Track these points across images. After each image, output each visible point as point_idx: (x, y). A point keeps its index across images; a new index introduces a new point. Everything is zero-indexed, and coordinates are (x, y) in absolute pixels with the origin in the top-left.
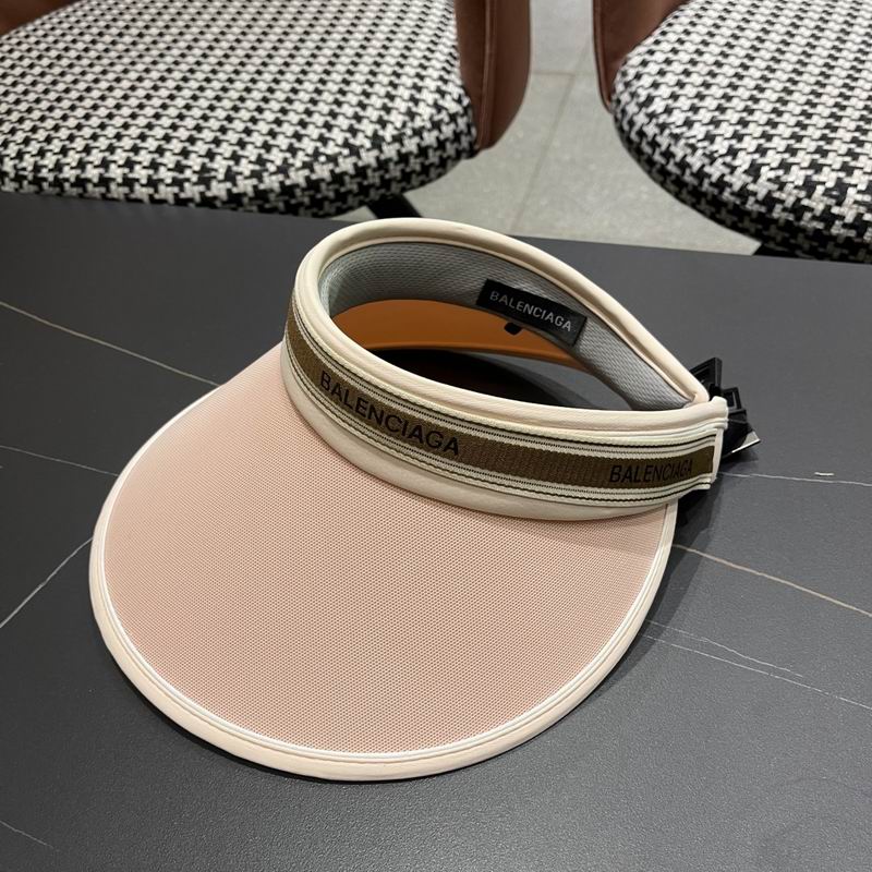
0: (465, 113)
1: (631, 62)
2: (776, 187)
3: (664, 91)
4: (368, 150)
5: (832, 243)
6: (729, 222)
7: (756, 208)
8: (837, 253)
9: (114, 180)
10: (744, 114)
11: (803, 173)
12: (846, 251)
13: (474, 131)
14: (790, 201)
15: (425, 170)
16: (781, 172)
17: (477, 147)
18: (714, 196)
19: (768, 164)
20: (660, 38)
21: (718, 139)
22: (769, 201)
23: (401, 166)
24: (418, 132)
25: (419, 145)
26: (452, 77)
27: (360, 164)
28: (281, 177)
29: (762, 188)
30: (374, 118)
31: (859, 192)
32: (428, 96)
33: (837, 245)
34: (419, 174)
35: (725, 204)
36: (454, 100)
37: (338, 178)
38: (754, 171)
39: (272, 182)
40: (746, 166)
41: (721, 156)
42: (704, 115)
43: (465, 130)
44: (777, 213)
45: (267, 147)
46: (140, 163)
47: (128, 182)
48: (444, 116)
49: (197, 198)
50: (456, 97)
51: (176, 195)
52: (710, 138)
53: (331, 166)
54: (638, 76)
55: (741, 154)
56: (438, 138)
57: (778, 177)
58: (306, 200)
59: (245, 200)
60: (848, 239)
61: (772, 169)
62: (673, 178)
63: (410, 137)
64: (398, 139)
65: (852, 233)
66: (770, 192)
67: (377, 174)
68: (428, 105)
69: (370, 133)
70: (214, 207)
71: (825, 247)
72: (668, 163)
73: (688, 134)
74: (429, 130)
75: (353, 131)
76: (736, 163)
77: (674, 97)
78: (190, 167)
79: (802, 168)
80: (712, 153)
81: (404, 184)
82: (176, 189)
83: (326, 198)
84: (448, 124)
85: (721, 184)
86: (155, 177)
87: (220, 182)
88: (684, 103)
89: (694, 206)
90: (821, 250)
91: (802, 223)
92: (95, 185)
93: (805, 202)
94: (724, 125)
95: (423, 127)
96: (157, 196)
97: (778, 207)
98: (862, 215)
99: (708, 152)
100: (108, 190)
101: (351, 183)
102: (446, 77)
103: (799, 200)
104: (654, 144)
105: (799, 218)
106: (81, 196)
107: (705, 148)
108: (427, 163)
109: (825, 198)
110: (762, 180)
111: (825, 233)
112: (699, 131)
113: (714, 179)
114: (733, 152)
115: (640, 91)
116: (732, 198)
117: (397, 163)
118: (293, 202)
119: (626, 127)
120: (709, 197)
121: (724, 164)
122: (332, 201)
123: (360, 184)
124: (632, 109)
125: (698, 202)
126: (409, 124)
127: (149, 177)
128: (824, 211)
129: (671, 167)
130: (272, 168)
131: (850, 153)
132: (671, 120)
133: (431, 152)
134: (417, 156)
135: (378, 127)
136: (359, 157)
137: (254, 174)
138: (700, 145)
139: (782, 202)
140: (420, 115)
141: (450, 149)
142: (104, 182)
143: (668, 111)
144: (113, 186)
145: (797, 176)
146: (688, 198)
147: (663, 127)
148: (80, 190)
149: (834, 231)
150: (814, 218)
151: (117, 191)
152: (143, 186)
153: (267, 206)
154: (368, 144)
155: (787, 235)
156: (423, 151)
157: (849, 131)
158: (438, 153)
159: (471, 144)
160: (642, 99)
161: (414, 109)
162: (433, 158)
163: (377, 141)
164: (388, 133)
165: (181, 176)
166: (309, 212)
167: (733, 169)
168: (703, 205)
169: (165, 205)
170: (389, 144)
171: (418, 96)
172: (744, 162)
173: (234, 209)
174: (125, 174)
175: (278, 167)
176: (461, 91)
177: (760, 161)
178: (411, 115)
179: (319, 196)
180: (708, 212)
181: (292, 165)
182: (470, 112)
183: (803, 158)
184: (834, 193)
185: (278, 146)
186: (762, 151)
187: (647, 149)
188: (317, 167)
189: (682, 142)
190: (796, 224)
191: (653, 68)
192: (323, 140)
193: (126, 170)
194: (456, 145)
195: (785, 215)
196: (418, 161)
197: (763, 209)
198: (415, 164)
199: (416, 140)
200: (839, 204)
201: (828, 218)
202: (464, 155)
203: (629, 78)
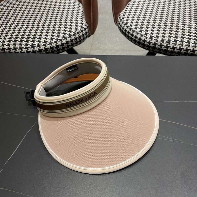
0: (87, 28)
1: (121, 15)
2: (156, 41)
3: (129, 21)
4: (68, 38)
5: (168, 52)
6: (146, 48)
7: (152, 45)
8: (169, 54)
9: (11, 48)
10: (147, 26)
11: (161, 38)
12: (171, 53)
13: (89, 31)
14: (159, 44)
15: (80, 41)
16: (157, 38)
17: (90, 35)
18: (143, 43)
19: (154, 36)
20: (126, 9)
21: (143, 31)
22: (155, 44)
23: (76, 41)
24: (78, 33)
25: (79, 36)
26: (84, 20)
27: (67, 41)
28: (50, 45)
29: (153, 41)
30: (69, 30)
31: (173, 41)
32: (79, 25)
33: (169, 52)
34: (79, 42)
35: (146, 45)
36: (85, 25)
37: (62, 44)
38: (151, 38)
39: (48, 46)
40: (149, 37)
41: (144, 35)
42: (139, 26)
43: (88, 32)
44: (157, 46)
45: (46, 39)
46: (17, 44)
47: (15, 49)
48: (83, 29)
49: (32, 51)
50: (85, 24)
51: (27, 51)
52: (141, 31)
53: (61, 42)
54: (123, 18)
55: (148, 34)
56: (82, 34)
57: (156, 39)
58: (56, 50)
59: (43, 51)
60: (171, 51)
61: (155, 37)
62: (134, 40)
63: (77, 34)
64: (74, 35)
65: (172, 50)
66: (155, 42)
67: (71, 43)
68: (80, 27)
69: (68, 34)
70: (36, 53)
71: (167, 53)
72: (132, 37)
73: (136, 30)
74: (81, 32)
75: (64, 34)
76: (147, 36)
77: (132, 22)
78: (29, 44)
79: (161, 37)
80: (142, 34)
81: (76, 44)
82: (27, 50)
83: (60, 49)
84: (84, 31)
85: (145, 41)
86: (21, 47)
87: (37, 47)
88: (134, 24)
89: (138, 45)
90: (166, 53)
91: (162, 48)
92: (7, 50)
93: (162, 44)
94: (143, 28)
95: (79, 32)
96: (22, 51)
97: (157, 45)
98: (174, 46)
99: (141, 34)
100: (10, 51)
101: (65, 45)
102: (82, 20)
103: (161, 44)
104: (129, 33)
105: (161, 47)
106: (3, 52)
107: (140, 33)
108: (81, 39)
109: (166, 43)
110: (153, 40)
111: (167, 50)
112: (138, 30)
113: (143, 40)
114: (146, 34)
115: (124, 21)
116: (147, 44)
117: (74, 40)
118: (53, 50)
119: (122, 29)
120: (142, 44)
121: (145, 37)
122: (61, 49)
123: (67, 45)
124: (123, 25)
125: (140, 45)
126: (76, 31)
127: (20, 47)
128: (166, 46)
129: (133, 37)
130: (48, 43)
131: (170, 33)
132: (132, 27)
133: (81, 37)
134: (78, 38)
135: (70, 32)
136: (67, 40)
137: (44, 45)
138: (139, 33)
139: (158, 44)
140: (78, 29)
141: (85, 36)
142: (9, 49)
143: (131, 26)
144: (11, 50)
145: (160, 39)
146: (137, 44)
147: (130, 29)
148: (3, 51)
149: (169, 49)
150: (164, 47)
151: (12, 51)
152: (18, 49)
153: (47, 52)
154: (68, 36)
155: (159, 51)
156: (80, 37)
157: (169, 29)
158: (83, 37)
159: (89, 34)
160: (125, 23)
161: (77, 28)
162: (82, 38)
163: (70, 36)
164: (72, 34)
165: (27, 46)
166: (57, 52)
167: (147, 38)
168: (141, 45)
169: (24, 53)
170: (73, 36)
171: (77, 25)
172: (149, 36)
173: (40, 53)
174: (14, 47)
175: (49, 43)
176: (86, 23)
177: (152, 36)
178: (76, 29)
179: (59, 49)
180: (142, 47)
181: (52, 42)
182: (88, 27)
183: (161, 35)
184: (168, 42)
185: (48, 38)
186: (152, 34)
187: (127, 34)
188: (58, 42)
189: (135, 32)
190: (161, 48)
191: (126, 16)
192: (58, 36)
193: (14, 46)
194: (86, 35)
195: (158, 47)
196: (79, 39)
197: (154, 46)
198: (78, 40)
199: (78, 35)
200: (169, 44)
201: (167, 47)
202: (88, 37)
203: (121, 18)
